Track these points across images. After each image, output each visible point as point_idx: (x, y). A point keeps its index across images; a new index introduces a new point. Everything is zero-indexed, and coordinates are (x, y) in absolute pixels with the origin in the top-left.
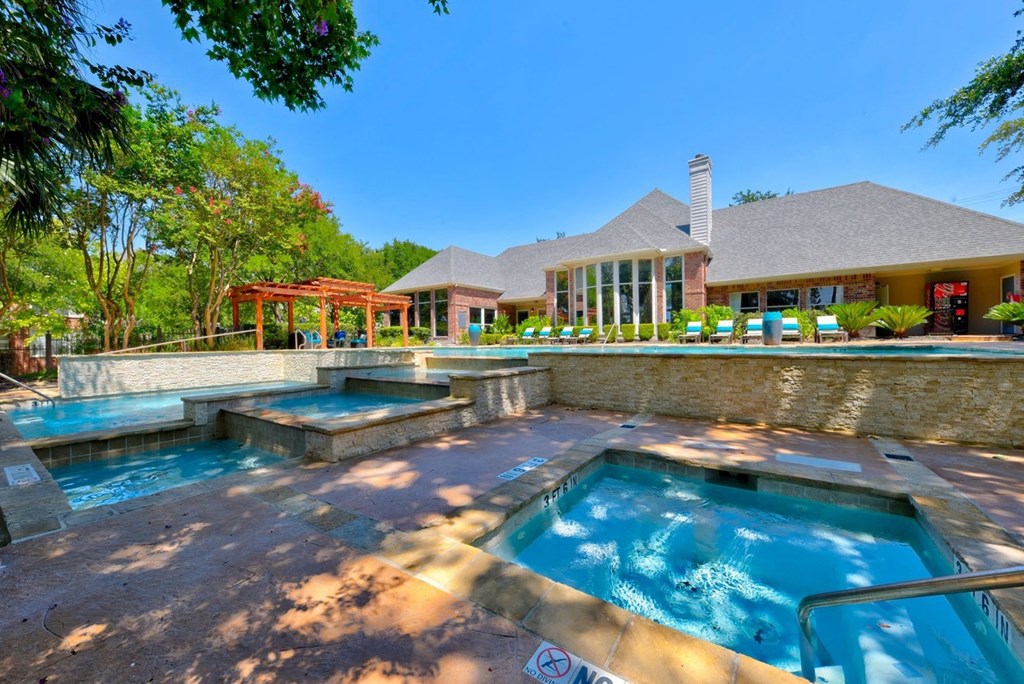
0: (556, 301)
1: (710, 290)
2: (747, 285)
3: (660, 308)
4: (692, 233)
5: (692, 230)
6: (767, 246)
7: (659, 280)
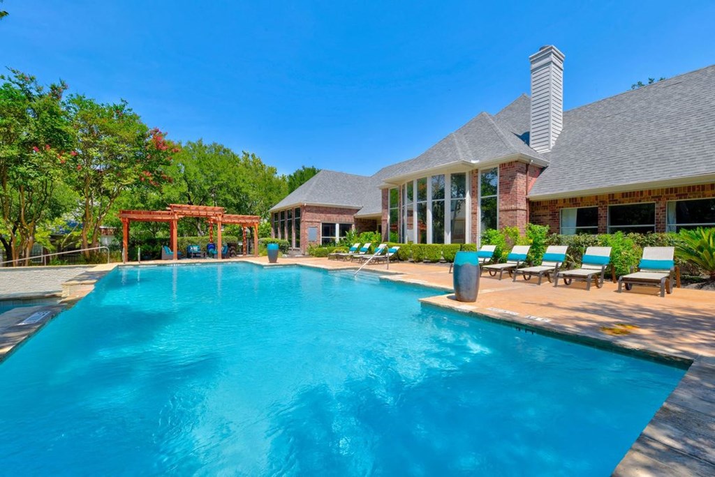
0: (389, 217)
1: (533, 205)
2: (582, 198)
3: (474, 227)
4: (531, 142)
5: (531, 138)
6: (619, 147)
7: (473, 195)
